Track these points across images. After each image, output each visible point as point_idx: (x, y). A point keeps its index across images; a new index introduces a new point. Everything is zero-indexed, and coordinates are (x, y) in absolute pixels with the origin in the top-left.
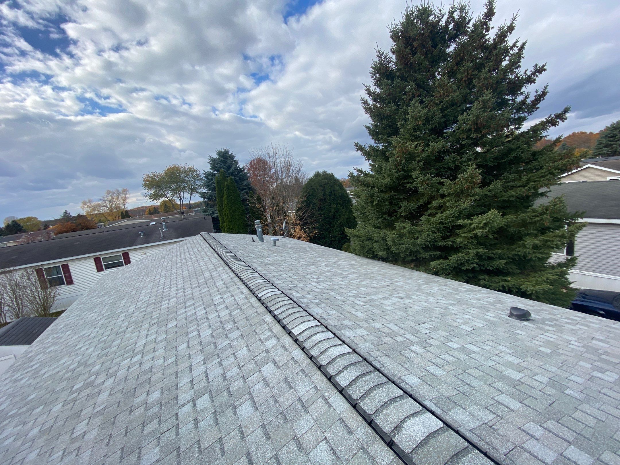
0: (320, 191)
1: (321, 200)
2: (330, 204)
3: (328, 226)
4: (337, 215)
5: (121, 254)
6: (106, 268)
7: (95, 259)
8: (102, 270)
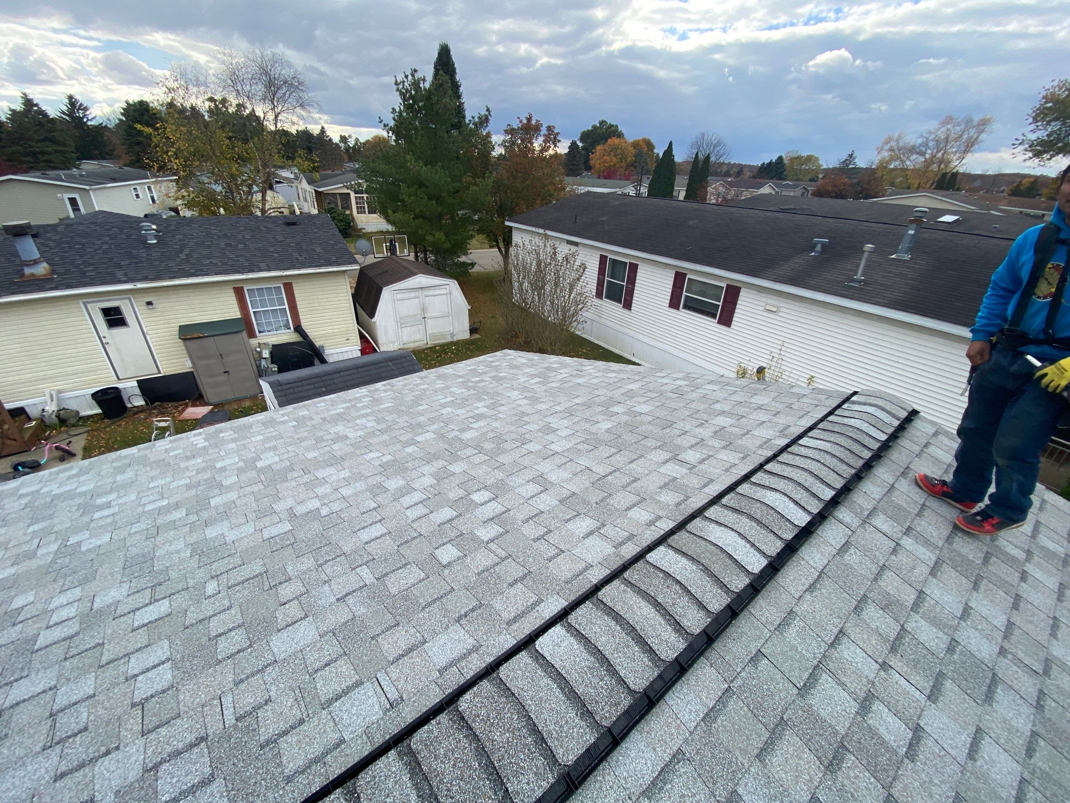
5: (724, 285)
6: (685, 307)
7: (677, 274)
8: (677, 308)
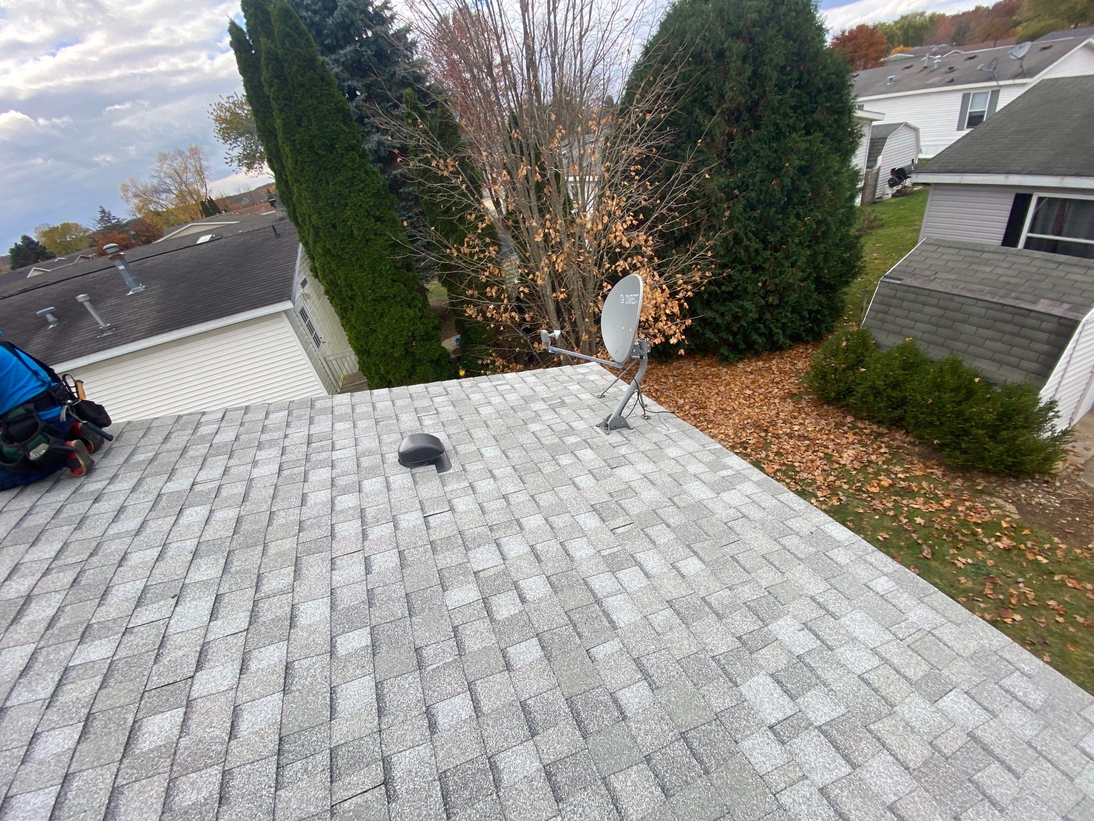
0: (735, 64)
1: (733, 117)
2: (779, 135)
3: (755, 245)
4: (805, 186)
